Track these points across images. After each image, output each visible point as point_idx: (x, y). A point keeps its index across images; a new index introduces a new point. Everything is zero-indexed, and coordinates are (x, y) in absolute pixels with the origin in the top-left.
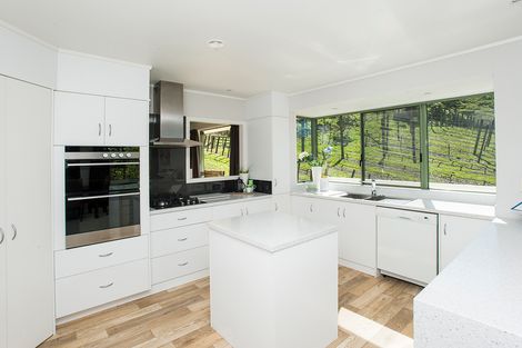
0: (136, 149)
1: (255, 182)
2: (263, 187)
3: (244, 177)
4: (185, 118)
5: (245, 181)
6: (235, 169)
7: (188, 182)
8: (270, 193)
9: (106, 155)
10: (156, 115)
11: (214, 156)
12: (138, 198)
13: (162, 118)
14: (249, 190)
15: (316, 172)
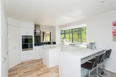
0: (32, 36)
3: (51, 41)
4: (40, 31)
5: (51, 42)
7: (41, 42)
8: (55, 44)
9: (28, 37)
10: (35, 30)
12: (32, 44)
13: (37, 31)
14: (52, 43)
15: (64, 40)
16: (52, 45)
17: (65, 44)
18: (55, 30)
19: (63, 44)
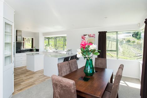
1: (36, 49)
2: (37, 50)
3: (34, 48)
4: (22, 37)
6: (32, 47)
8: (39, 51)
11: (28, 44)
14: (35, 51)
15: (48, 48)
16: (34, 52)
17: (48, 51)
18: (39, 37)
19: (47, 51)
